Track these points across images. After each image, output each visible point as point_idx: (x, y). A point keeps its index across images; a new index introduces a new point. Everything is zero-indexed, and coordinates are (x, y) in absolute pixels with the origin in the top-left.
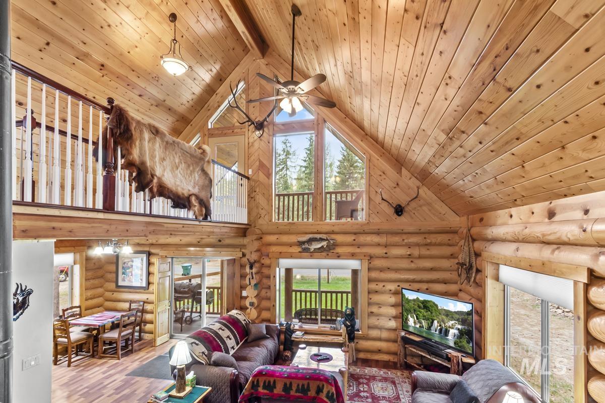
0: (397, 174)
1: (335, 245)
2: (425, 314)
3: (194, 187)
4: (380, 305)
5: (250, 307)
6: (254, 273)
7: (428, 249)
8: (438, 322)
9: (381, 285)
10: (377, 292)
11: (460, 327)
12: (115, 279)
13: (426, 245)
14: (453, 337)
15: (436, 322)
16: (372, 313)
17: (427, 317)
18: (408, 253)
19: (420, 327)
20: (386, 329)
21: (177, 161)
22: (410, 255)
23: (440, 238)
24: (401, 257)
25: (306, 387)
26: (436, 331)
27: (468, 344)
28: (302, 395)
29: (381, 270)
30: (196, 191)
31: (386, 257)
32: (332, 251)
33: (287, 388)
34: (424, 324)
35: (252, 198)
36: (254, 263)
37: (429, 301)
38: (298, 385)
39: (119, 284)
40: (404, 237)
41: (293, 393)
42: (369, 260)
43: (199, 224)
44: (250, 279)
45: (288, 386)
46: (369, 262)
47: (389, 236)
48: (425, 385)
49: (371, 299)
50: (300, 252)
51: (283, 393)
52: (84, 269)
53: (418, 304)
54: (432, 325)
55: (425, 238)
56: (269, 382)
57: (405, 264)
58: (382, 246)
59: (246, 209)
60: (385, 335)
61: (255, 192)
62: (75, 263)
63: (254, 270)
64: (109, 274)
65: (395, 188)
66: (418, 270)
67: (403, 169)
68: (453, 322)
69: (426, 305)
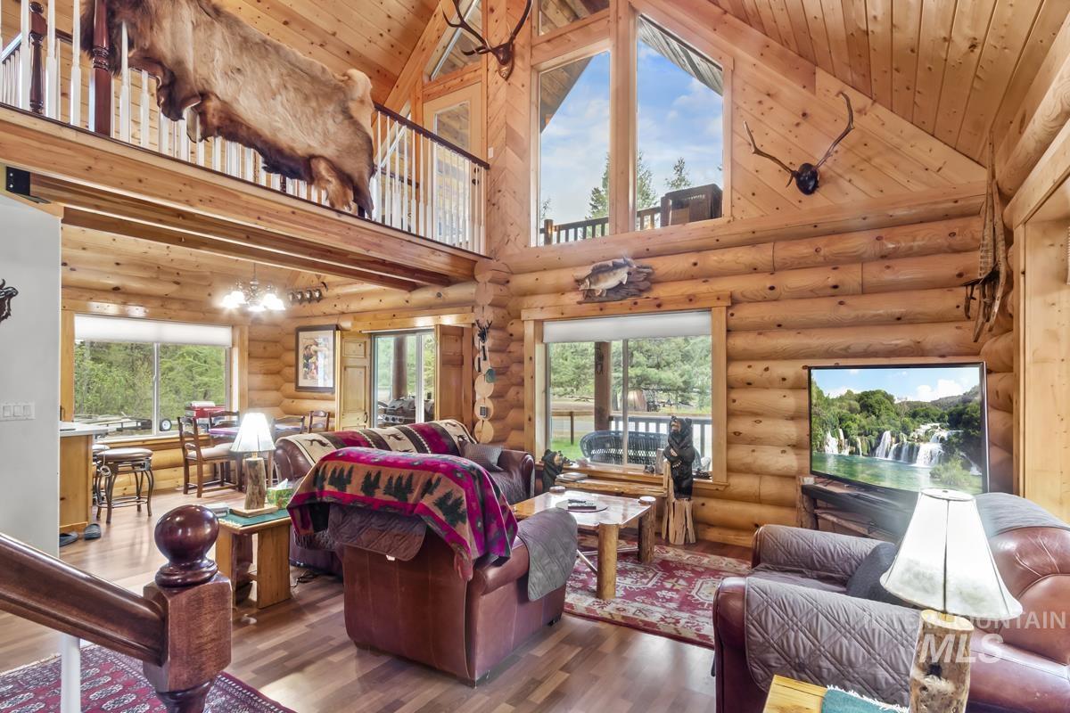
0: (803, 90)
1: (652, 280)
2: (864, 422)
3: (326, 145)
4: (756, 415)
5: (481, 417)
6: (487, 349)
7: (888, 267)
8: (892, 435)
9: (759, 367)
10: (749, 384)
11: (945, 434)
12: (294, 377)
13: (883, 257)
14: (927, 461)
15: (887, 435)
16: (737, 434)
17: (867, 428)
18: (831, 281)
19: (851, 453)
20: (773, 475)
21: (274, 81)
22: (835, 287)
23: (924, 236)
24: (813, 294)
25: (404, 482)
26: (887, 455)
27: (965, 472)
28: (396, 500)
29: (761, 329)
30: (330, 152)
31: (772, 296)
32: (645, 295)
33: (370, 484)
34: (859, 446)
35: (494, 205)
36: (488, 328)
37: (873, 393)
38: (391, 478)
39: (300, 384)
40: (820, 242)
41: (379, 494)
42: (728, 308)
43: (337, 217)
44: (479, 359)
45: (372, 478)
46: (730, 312)
47: (780, 245)
48: (781, 557)
49: (734, 401)
50: (579, 303)
51: (362, 494)
52: (246, 354)
53: (850, 405)
54: (878, 444)
55: (879, 238)
56: (342, 471)
57: (823, 309)
58: (763, 272)
59: (483, 228)
60: (770, 488)
61: (500, 191)
62: (233, 345)
63: (488, 343)
64: (288, 368)
65: (798, 125)
66: (859, 323)
67: (821, 74)
68: (928, 426)
69: (868, 403)
